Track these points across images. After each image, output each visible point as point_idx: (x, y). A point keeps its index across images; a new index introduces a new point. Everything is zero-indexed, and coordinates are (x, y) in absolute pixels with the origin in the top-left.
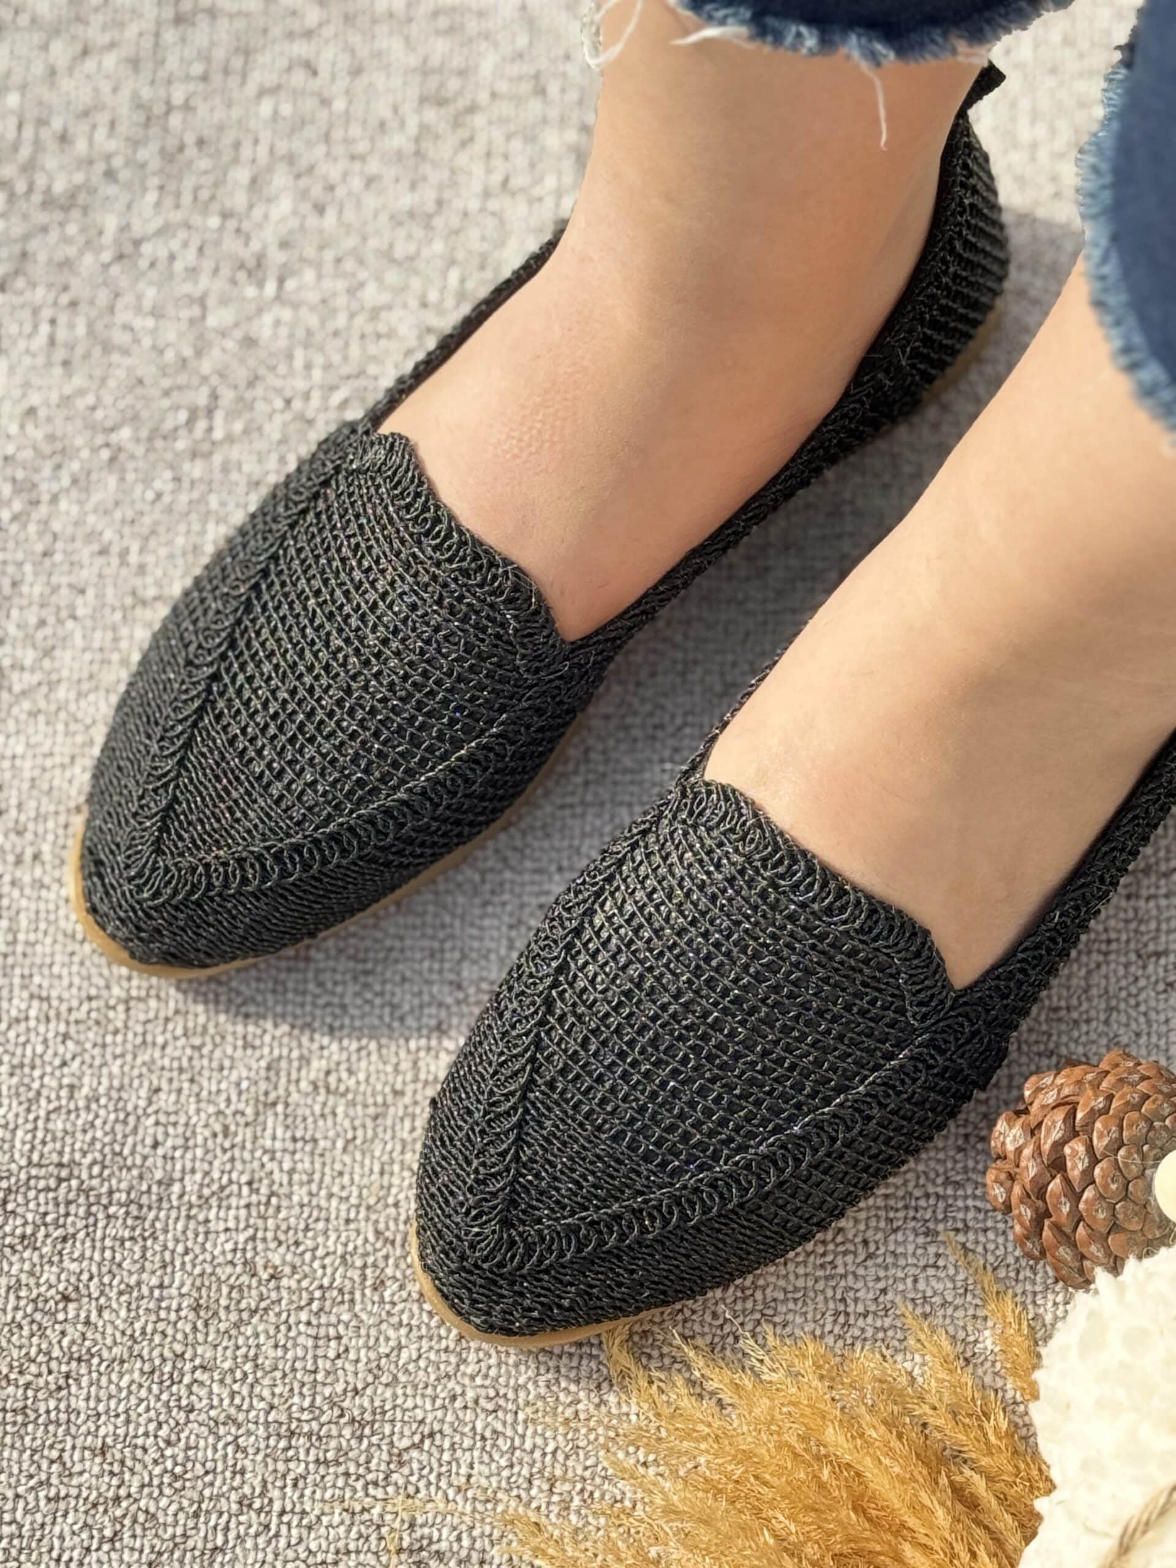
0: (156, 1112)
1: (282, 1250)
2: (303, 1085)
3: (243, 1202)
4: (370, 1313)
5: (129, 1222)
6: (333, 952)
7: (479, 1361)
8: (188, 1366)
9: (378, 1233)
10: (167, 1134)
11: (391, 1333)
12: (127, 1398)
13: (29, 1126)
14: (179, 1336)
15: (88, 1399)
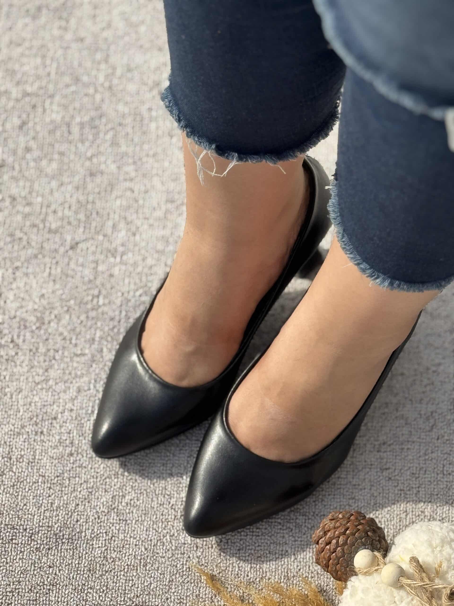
0: (78, 511)
1: (116, 553)
2: (123, 504)
3: (104, 539)
4: (142, 573)
5: (69, 544)
6: (133, 463)
7: (175, 588)
8: (86, 588)
9: (146, 549)
10: (81, 518)
11: (148, 580)
12: (67, 597)
13: (39, 514)
14: (84, 579)
15: (55, 597)
